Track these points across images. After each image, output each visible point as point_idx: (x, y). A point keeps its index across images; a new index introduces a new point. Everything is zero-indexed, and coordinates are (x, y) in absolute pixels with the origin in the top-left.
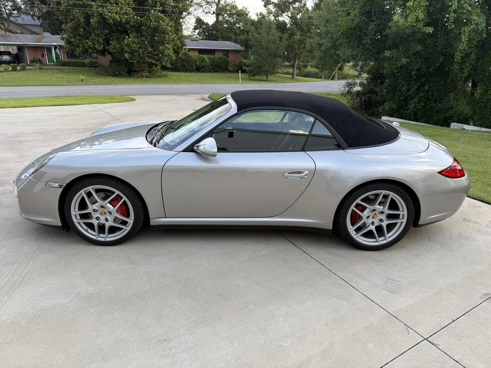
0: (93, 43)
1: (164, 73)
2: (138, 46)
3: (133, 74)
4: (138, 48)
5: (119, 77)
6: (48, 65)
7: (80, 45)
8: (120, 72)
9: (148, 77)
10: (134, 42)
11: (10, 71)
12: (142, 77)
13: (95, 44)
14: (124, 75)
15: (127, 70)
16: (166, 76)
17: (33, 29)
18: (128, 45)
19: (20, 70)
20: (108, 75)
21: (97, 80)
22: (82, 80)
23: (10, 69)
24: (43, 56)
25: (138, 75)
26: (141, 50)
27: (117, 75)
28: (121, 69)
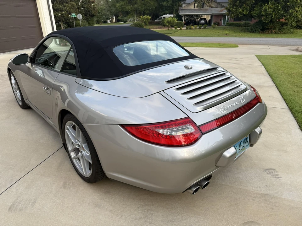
0: (243, 10)
1: (292, 30)
2: (272, 10)
3: (265, 31)
4: (272, 12)
5: (254, 33)
6: (223, 26)
7: (235, 12)
8: (256, 29)
9: (276, 33)
10: (270, 8)
11: (197, 29)
12: (272, 33)
13: (244, 11)
14: (258, 31)
15: (261, 28)
16: (292, 33)
17: (224, 4)
18: (265, 10)
19: (203, 28)
20: (247, 32)
21: (237, 34)
22: (227, 34)
23: (198, 28)
24: (221, 21)
25: (269, 32)
26: (274, 13)
27: (254, 31)
28: (257, 28)
